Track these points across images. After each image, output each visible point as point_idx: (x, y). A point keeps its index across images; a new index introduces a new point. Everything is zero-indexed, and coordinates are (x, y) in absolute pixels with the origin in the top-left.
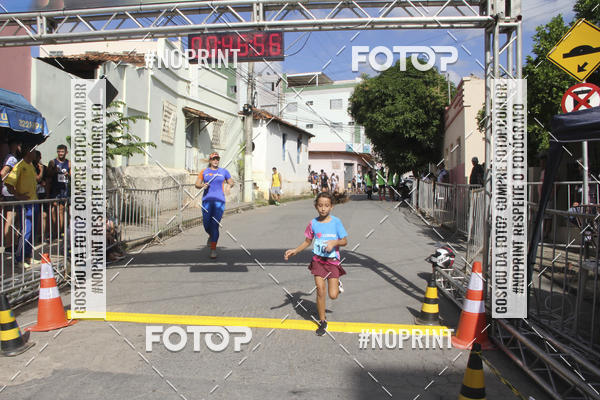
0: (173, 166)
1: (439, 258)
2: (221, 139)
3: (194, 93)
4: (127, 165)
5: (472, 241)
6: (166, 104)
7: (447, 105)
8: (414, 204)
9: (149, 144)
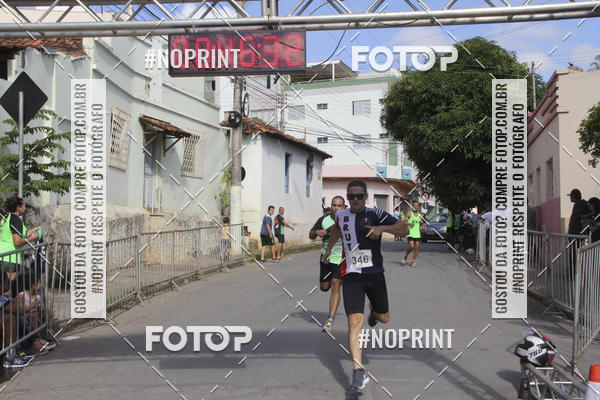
0: (124, 203)
1: (531, 350)
2: (197, 163)
3: (156, 95)
4: (58, 204)
5: (581, 321)
6: (115, 112)
7: (530, 110)
8: (482, 257)
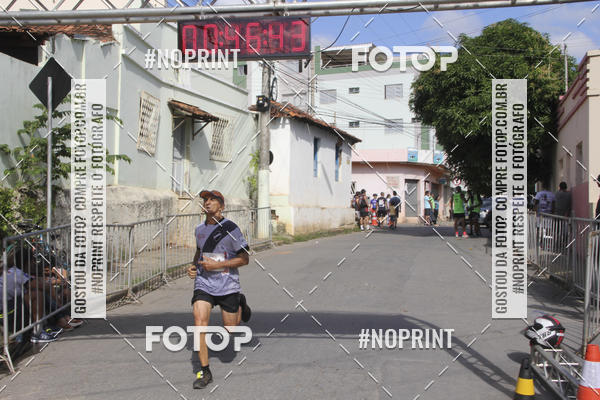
0: (153, 186)
2: (225, 147)
3: (185, 80)
6: (144, 97)
7: (562, 92)
9: (119, 157)
